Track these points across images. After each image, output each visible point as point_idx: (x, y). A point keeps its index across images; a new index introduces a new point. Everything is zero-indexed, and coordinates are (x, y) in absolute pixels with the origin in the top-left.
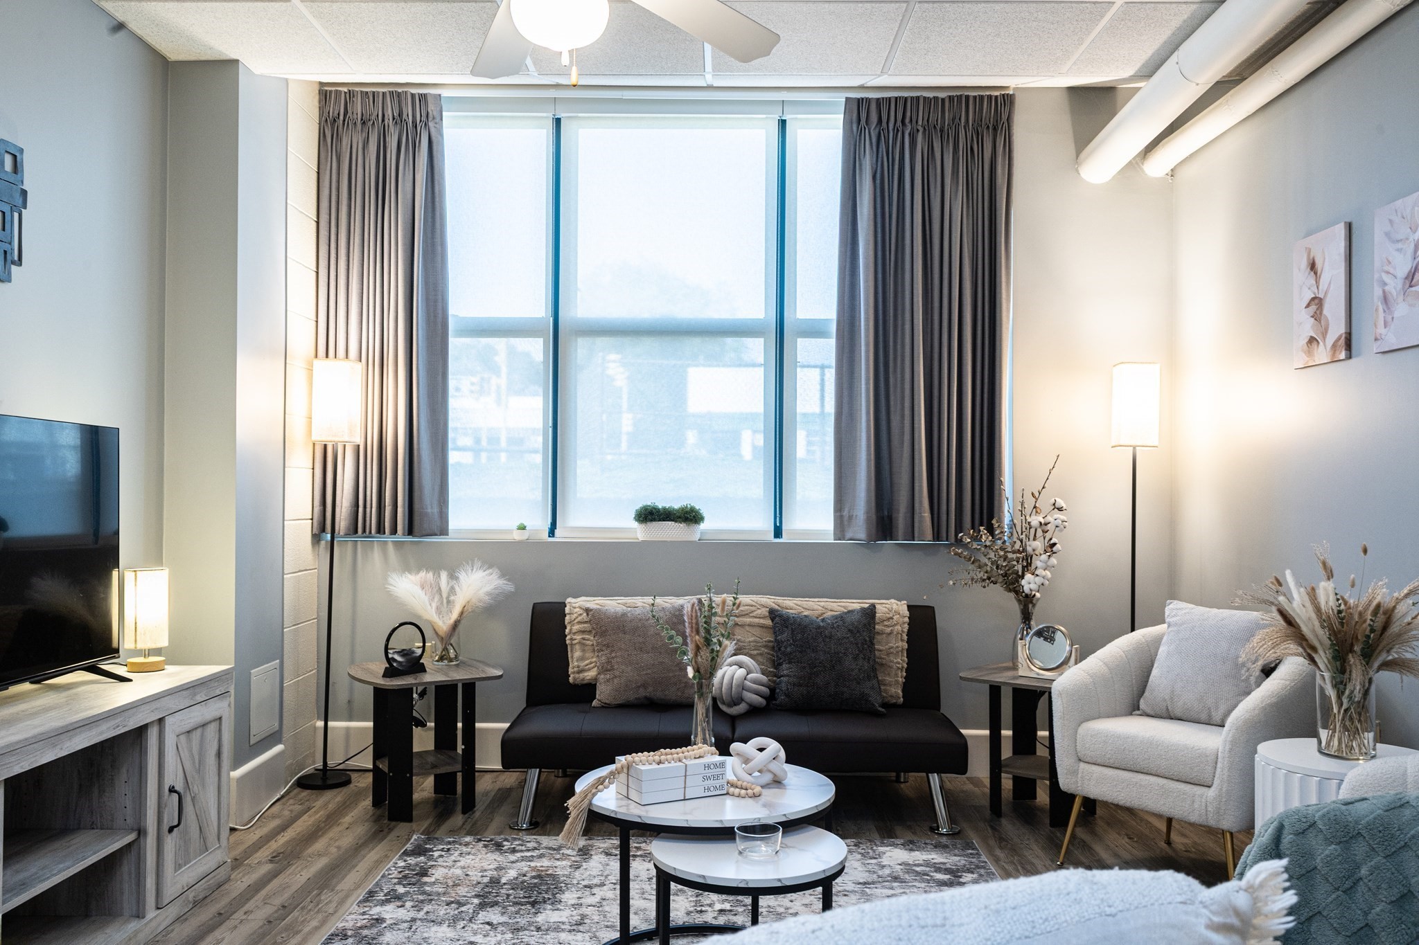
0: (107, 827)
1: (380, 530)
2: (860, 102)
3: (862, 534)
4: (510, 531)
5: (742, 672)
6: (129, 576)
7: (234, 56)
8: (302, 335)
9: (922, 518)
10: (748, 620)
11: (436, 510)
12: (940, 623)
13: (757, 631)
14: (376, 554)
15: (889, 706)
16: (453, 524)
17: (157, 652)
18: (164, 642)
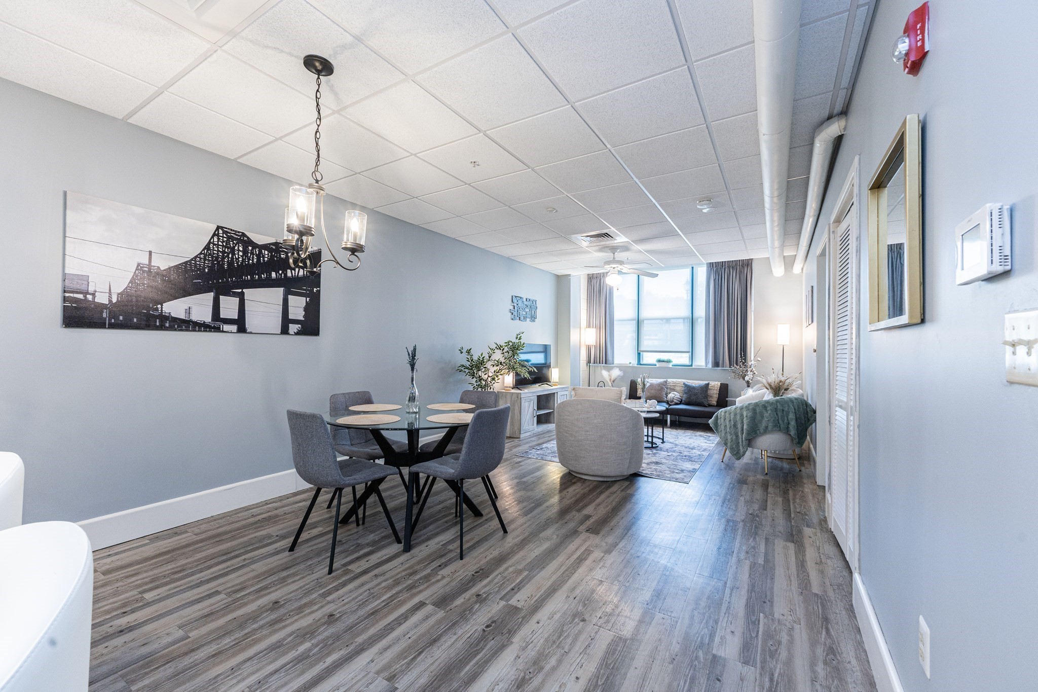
0: (550, 409)
1: (600, 363)
2: (710, 263)
3: (710, 366)
4: (627, 364)
5: (674, 395)
6: (552, 369)
7: (569, 274)
8: (584, 323)
9: (726, 363)
10: (679, 385)
11: (611, 359)
12: (729, 388)
13: (681, 388)
14: (599, 368)
15: (710, 406)
16: (615, 363)
17: (557, 382)
18: (558, 381)
